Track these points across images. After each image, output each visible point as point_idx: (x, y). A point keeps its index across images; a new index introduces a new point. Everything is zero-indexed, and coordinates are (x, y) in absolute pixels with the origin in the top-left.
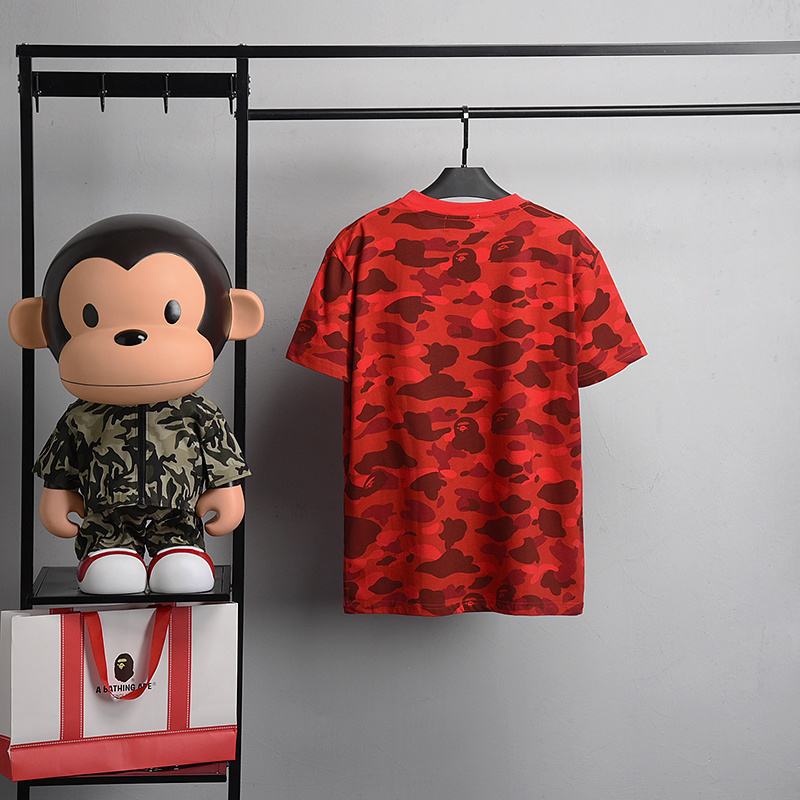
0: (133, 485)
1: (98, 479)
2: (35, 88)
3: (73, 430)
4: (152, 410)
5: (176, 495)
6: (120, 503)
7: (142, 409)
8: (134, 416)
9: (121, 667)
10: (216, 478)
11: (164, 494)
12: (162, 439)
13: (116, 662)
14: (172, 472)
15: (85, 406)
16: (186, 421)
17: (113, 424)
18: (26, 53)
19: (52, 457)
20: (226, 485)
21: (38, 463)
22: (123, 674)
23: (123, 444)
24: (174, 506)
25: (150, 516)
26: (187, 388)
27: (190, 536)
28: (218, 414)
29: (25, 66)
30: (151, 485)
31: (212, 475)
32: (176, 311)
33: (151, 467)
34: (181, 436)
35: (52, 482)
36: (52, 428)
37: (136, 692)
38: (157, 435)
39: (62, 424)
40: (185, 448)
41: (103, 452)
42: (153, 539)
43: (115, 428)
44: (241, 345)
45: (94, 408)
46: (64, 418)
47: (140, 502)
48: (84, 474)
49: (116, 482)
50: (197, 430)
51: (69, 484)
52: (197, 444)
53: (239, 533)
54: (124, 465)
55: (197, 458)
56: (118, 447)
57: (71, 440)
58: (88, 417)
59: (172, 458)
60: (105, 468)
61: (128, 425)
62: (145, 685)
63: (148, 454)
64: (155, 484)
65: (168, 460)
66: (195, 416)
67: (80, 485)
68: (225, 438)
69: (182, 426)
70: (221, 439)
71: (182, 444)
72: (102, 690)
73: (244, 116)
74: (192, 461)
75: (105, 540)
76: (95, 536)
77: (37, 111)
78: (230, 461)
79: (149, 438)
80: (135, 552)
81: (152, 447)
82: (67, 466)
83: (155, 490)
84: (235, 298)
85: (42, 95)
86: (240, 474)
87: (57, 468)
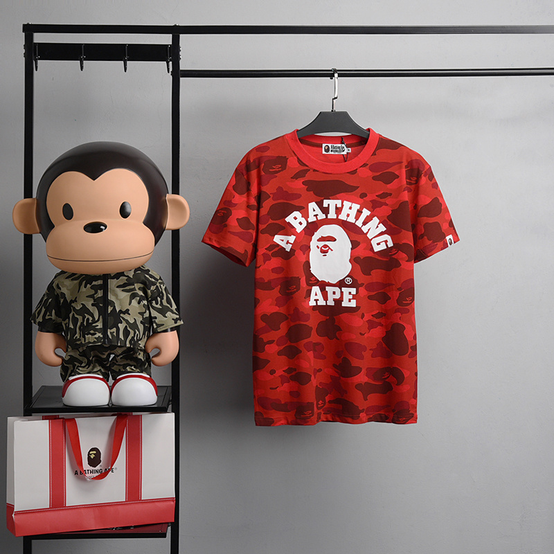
0: (99, 330)
1: (75, 325)
2: (35, 54)
3: (58, 291)
4: (113, 278)
5: (130, 338)
6: (90, 343)
7: (106, 277)
8: (100, 282)
9: (92, 457)
10: (159, 326)
11: (121, 336)
12: (120, 298)
13: (89, 454)
14: (127, 321)
15: (66, 275)
16: (137, 286)
17: (85, 287)
18: (29, 30)
19: (43, 310)
20: (166, 331)
21: (35, 313)
22: (94, 461)
23: (92, 302)
24: (128, 345)
25: (112, 352)
26: (137, 262)
27: (141, 366)
28: (160, 281)
29: (29, 39)
30: (112, 331)
31: (156, 323)
32: (128, 210)
33: (112, 317)
34: (133, 296)
35: (44, 327)
36: (44, 290)
37: (103, 475)
38: (116, 295)
39: (50, 287)
40: (137, 305)
41: (78, 307)
42: (115, 368)
43: (86, 290)
44: (176, 234)
45: (72, 276)
46: (52, 282)
47: (104, 342)
48: (65, 322)
49: (87, 328)
50: (145, 292)
51: (55, 329)
52: (145, 302)
53: (176, 364)
54: (92, 316)
55: (145, 312)
56: (89, 304)
57: (57, 298)
58: (68, 282)
59: (127, 312)
60: (80, 318)
61: (95, 288)
62: (109, 470)
63: (110, 309)
64: (114, 330)
65: (124, 313)
66: (143, 283)
67: (63, 330)
68: (165, 298)
69: (134, 289)
70: (162, 299)
71: (134, 302)
72: (79, 473)
73: (177, 74)
74: (142, 314)
75: (80, 369)
76: (74, 366)
77: (36, 70)
78: (169, 314)
79: (111, 297)
80: (101, 377)
81: (112, 304)
82: (53, 317)
83: (115, 334)
84: (170, 201)
85: (39, 59)
86: (176, 323)
87: (47, 317)
